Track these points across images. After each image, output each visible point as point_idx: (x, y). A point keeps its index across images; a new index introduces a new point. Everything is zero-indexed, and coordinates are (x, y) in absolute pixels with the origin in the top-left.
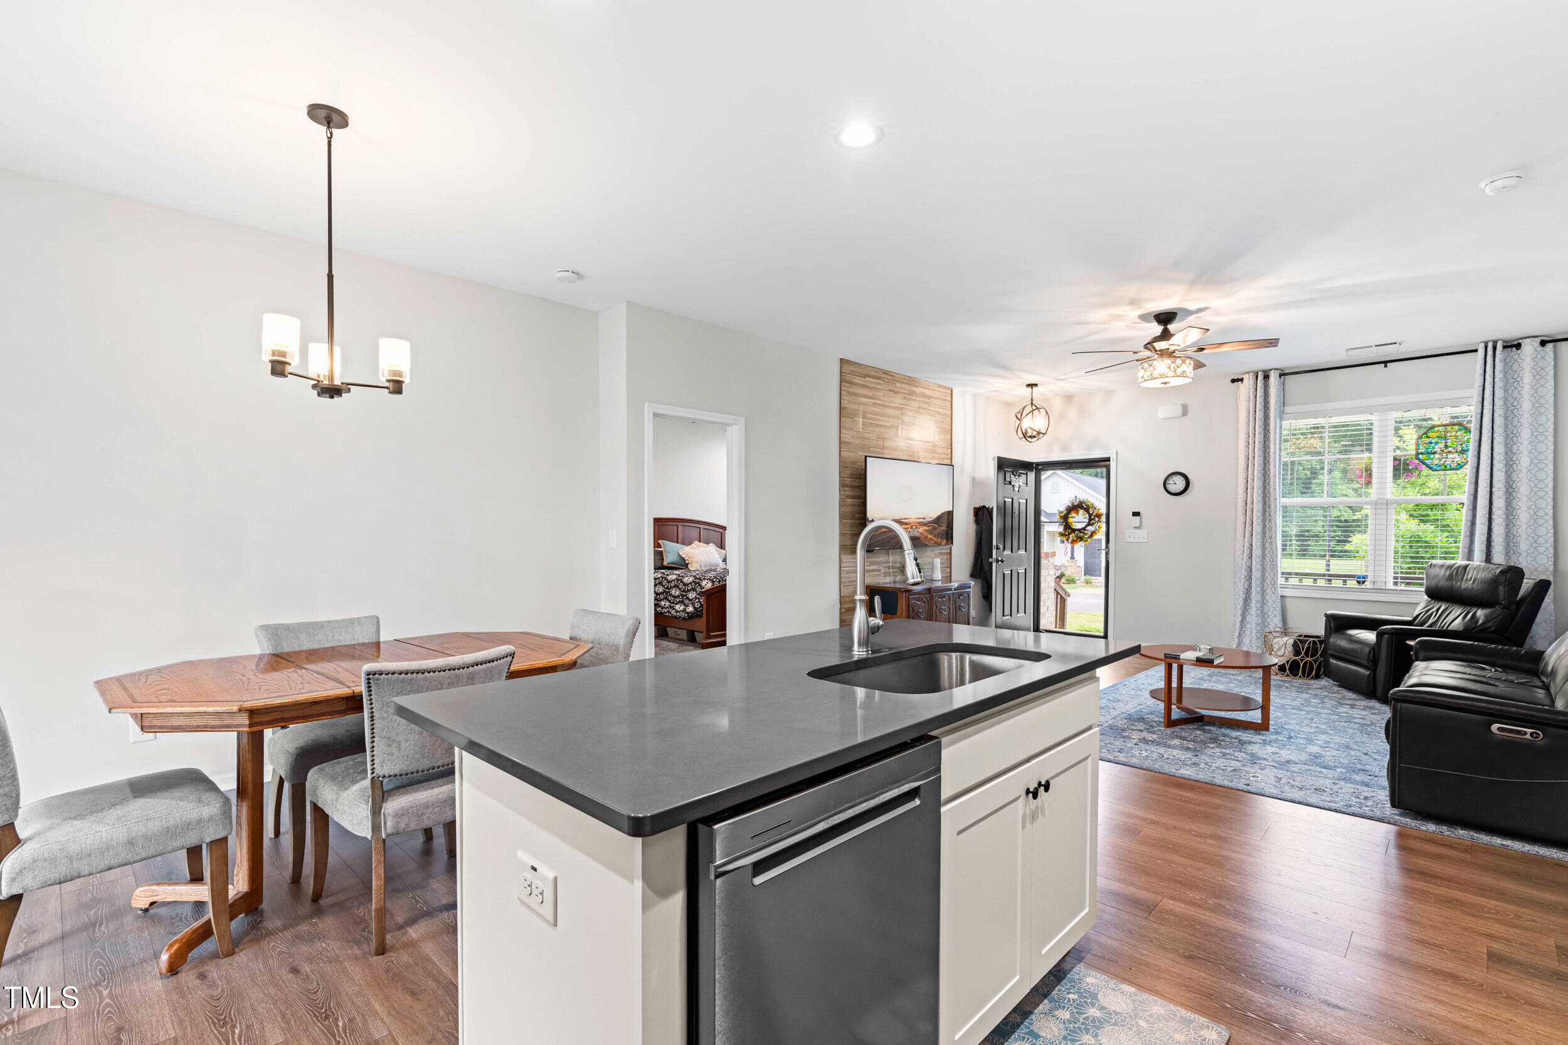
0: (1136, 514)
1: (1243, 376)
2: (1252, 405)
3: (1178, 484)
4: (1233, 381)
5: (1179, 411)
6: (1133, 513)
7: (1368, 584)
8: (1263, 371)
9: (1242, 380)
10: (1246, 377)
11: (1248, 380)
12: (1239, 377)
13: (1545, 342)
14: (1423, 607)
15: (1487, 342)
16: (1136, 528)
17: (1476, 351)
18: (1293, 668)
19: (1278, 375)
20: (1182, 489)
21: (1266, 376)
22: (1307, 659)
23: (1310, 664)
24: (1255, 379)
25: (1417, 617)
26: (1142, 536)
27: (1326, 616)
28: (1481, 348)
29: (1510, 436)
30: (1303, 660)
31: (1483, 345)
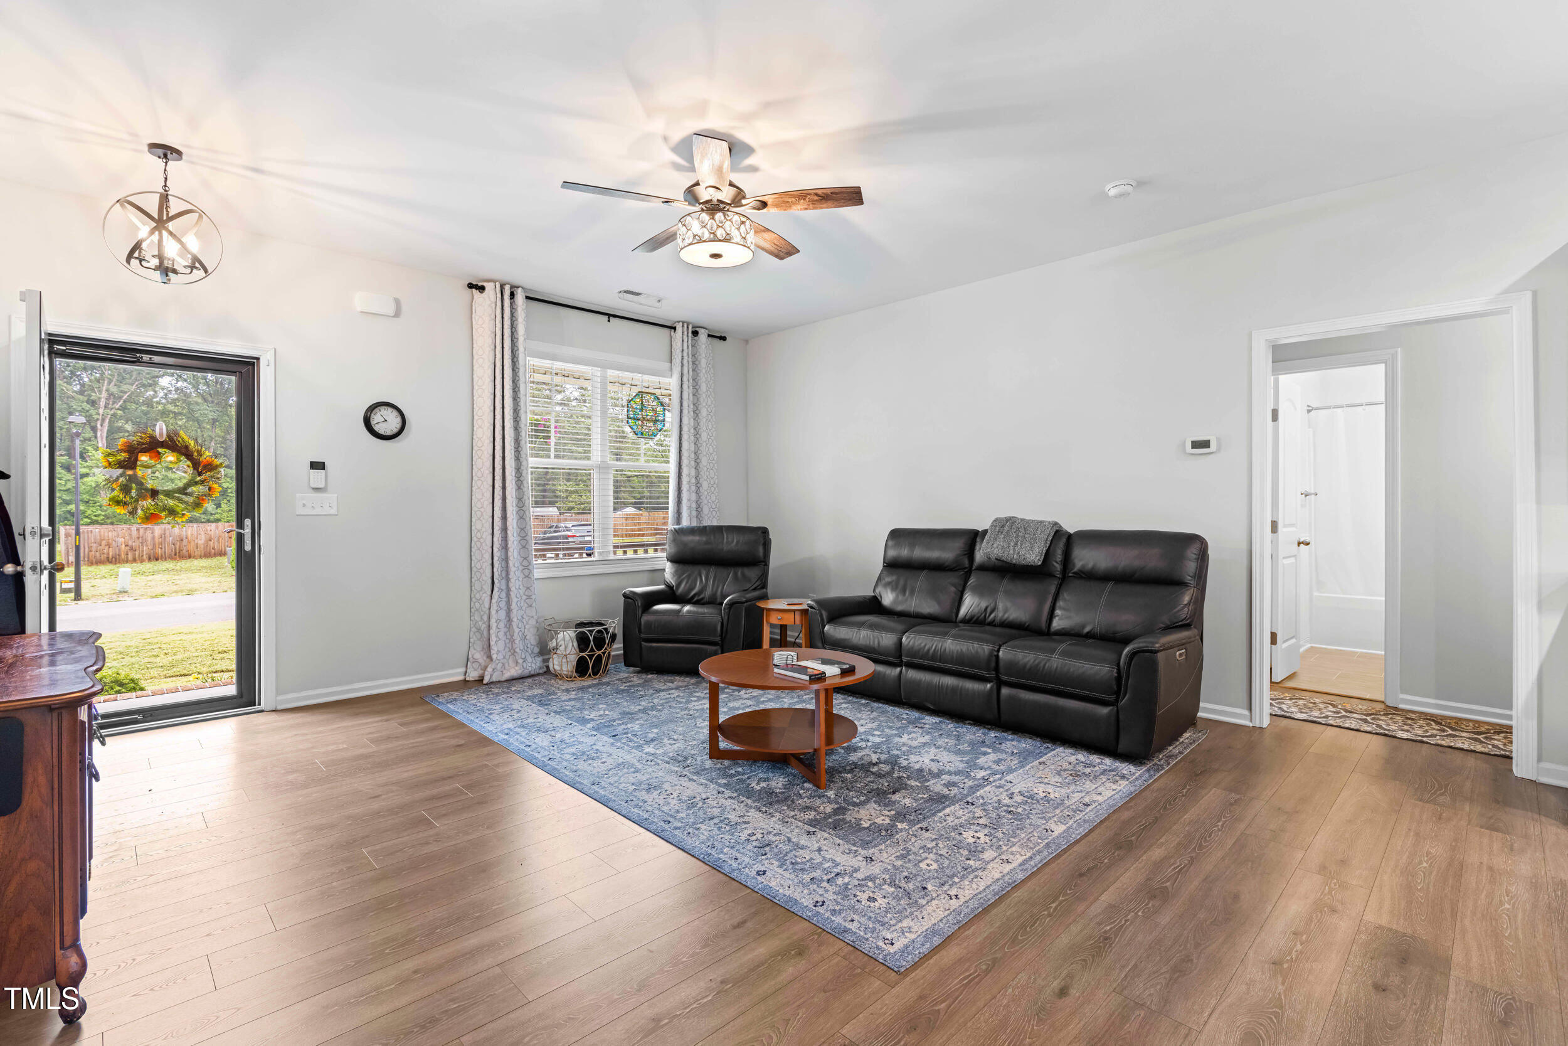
0: (317, 466)
1: (485, 284)
2: (499, 325)
3: (386, 421)
4: (471, 286)
5: (390, 310)
6: (312, 463)
7: (596, 556)
8: (512, 287)
9: (482, 289)
11: (492, 293)
12: (480, 284)
13: (709, 336)
14: (677, 574)
15: (683, 323)
16: (317, 489)
17: (675, 328)
18: (582, 668)
19: (527, 298)
20: (395, 430)
21: (512, 295)
22: (597, 653)
23: (599, 658)
24: (499, 295)
25: (679, 585)
26: (328, 504)
27: (625, 596)
28: (679, 327)
29: (696, 412)
30: (591, 657)
31: (681, 323)
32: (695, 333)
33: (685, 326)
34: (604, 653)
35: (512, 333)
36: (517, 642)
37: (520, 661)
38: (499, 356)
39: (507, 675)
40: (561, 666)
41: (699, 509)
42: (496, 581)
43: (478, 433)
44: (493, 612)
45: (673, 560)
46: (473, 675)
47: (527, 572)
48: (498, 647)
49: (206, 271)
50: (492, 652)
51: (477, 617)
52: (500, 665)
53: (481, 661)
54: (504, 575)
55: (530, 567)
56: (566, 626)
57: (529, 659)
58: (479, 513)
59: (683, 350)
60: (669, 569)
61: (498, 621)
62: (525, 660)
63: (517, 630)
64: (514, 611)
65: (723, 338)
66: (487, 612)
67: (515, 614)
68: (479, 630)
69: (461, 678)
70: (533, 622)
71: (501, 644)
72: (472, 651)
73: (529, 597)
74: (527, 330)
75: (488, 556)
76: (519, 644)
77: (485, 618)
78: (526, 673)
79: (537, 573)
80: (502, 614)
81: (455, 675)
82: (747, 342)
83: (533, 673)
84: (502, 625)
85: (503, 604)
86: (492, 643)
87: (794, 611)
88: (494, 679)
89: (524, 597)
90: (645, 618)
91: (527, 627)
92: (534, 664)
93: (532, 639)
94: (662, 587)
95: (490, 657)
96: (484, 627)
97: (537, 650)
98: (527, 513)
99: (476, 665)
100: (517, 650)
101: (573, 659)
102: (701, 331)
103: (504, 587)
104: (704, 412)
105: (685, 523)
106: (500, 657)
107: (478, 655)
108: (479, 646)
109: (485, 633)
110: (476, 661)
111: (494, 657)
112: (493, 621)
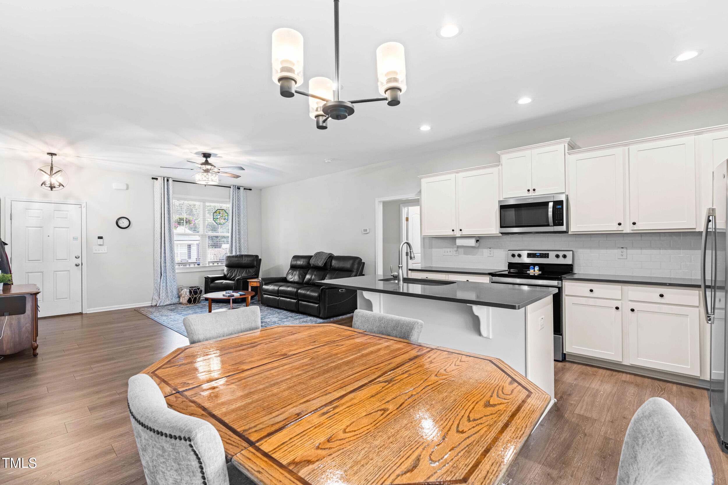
0: (100, 238)
2: (163, 191)
3: (124, 223)
4: (153, 178)
5: (125, 188)
7: (201, 265)
8: (167, 178)
10: (159, 178)
11: (160, 180)
12: (156, 178)
13: (244, 189)
14: (228, 271)
15: (233, 185)
16: (100, 245)
17: (230, 187)
18: (189, 301)
19: (173, 181)
20: (127, 226)
21: (168, 180)
22: (195, 296)
23: (196, 298)
24: (163, 181)
25: (228, 274)
26: (104, 249)
27: (205, 278)
28: (232, 187)
29: (239, 215)
30: (193, 297)
31: (232, 186)
32: (239, 188)
33: (234, 186)
34: (197, 296)
35: (168, 193)
36: (169, 293)
37: (170, 299)
38: (163, 201)
39: (165, 304)
40: (183, 300)
41: (240, 249)
42: (162, 273)
43: (156, 226)
44: (161, 283)
45: (227, 266)
46: (154, 304)
47: (173, 270)
48: (163, 294)
49: (63, 186)
50: (160, 296)
51: (156, 285)
52: (163, 301)
53: (157, 299)
54: (165, 272)
55: (174, 269)
56: (187, 287)
57: (174, 299)
58: (156, 252)
59: (233, 195)
60: (225, 269)
61: (163, 286)
62: (172, 299)
63: (169, 289)
64: (168, 283)
65: (251, 190)
66: (159, 283)
67: (169, 284)
68: (156, 289)
69: (150, 305)
70: (176, 287)
71: (164, 294)
72: (154, 296)
73: (174, 279)
74: (173, 192)
75: (159, 266)
76: (170, 294)
77: (158, 285)
78: (172, 303)
79: (177, 271)
80: (165, 284)
81: (148, 304)
82: (261, 190)
83: (175, 303)
84: (164, 288)
85: (165, 281)
86: (160, 293)
87: (257, 282)
88: (161, 305)
89: (172, 279)
90: (212, 285)
91: (173, 288)
92: (175, 300)
93: (175, 292)
94: (223, 275)
95: (160, 298)
96: (158, 288)
97: (177, 296)
98: (173, 251)
99: (155, 301)
100: (169, 296)
101: (187, 298)
102: (241, 188)
103: (165, 275)
104: (242, 215)
105: (234, 254)
106: (163, 298)
107: (156, 298)
108: (156, 294)
109: (159, 291)
110: (155, 299)
111: (161, 298)
112: (161, 286)
